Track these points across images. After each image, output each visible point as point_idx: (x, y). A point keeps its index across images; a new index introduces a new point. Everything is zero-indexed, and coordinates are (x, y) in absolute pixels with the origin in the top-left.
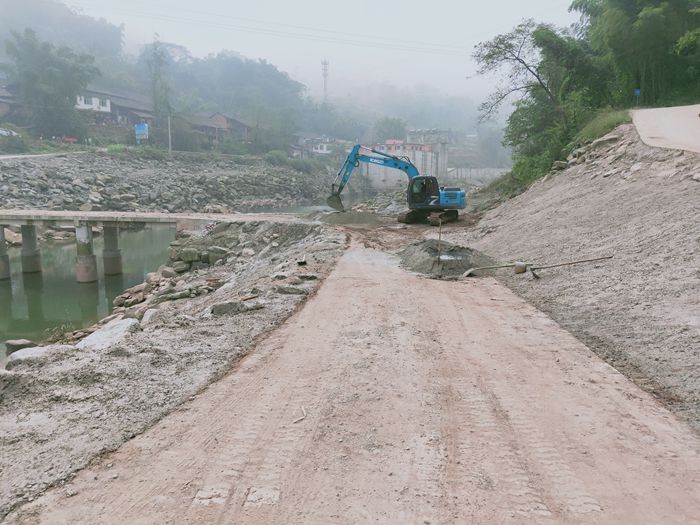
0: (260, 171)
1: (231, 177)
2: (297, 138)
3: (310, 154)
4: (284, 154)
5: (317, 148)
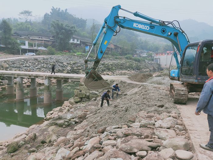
0: (123, 61)
1: (113, 63)
2: (136, 51)
3: (140, 56)
4: (131, 56)
5: (142, 54)
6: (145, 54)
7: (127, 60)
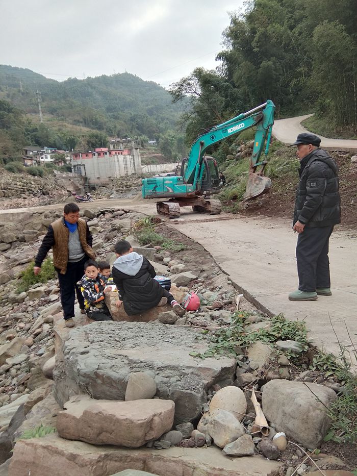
0: (6, 178)
2: (26, 151)
3: (39, 163)
4: (20, 164)
5: (42, 158)
6: (49, 156)
7: (13, 175)
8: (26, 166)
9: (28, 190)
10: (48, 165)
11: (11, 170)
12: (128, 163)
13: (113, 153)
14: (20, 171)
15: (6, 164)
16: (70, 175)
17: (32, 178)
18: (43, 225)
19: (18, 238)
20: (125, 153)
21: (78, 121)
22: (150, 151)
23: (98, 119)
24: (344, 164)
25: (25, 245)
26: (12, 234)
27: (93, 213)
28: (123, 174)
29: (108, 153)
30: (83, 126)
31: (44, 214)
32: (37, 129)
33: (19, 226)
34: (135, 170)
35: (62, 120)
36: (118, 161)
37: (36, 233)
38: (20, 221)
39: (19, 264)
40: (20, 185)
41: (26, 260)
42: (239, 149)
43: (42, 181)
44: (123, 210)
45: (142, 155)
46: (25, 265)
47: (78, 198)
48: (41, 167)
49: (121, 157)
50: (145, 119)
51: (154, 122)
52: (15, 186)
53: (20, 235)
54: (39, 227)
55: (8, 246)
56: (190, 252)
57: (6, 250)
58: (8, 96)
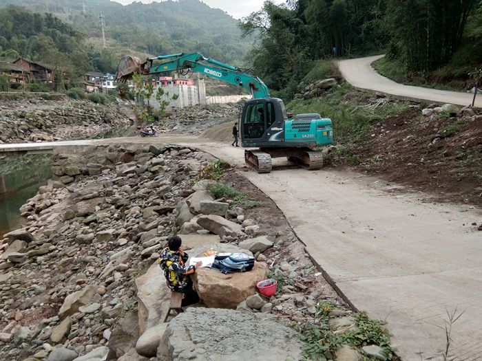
0: (66, 105)
2: (88, 76)
3: (101, 89)
4: (82, 90)
5: (105, 84)
6: (111, 83)
7: (75, 101)
8: (88, 92)
9: (90, 118)
10: (110, 92)
11: (72, 96)
12: (193, 93)
13: (178, 82)
14: (82, 97)
15: (67, 89)
16: (133, 103)
17: (94, 105)
18: (108, 159)
19: (81, 171)
20: (190, 82)
21: (142, 48)
22: (215, 82)
23: (163, 47)
24: (415, 116)
25: (89, 179)
26: (76, 167)
27: (158, 149)
28: (187, 104)
29: (172, 82)
30: (147, 53)
31: (108, 148)
32: (99, 54)
33: (83, 159)
34: (199, 101)
35: (125, 45)
36: (182, 91)
37: (99, 167)
38: (84, 154)
39: (84, 199)
40: (81, 112)
41: (91, 195)
42: (307, 88)
43: (105, 109)
44: (189, 148)
45: (206, 85)
46: (90, 201)
47: (144, 132)
48: (103, 94)
49: (185, 87)
50: (210, 49)
51: (220, 51)
52: (76, 113)
53: (84, 169)
54: (104, 161)
55: (71, 179)
56: (262, 210)
57: (69, 183)
58: (70, 18)
